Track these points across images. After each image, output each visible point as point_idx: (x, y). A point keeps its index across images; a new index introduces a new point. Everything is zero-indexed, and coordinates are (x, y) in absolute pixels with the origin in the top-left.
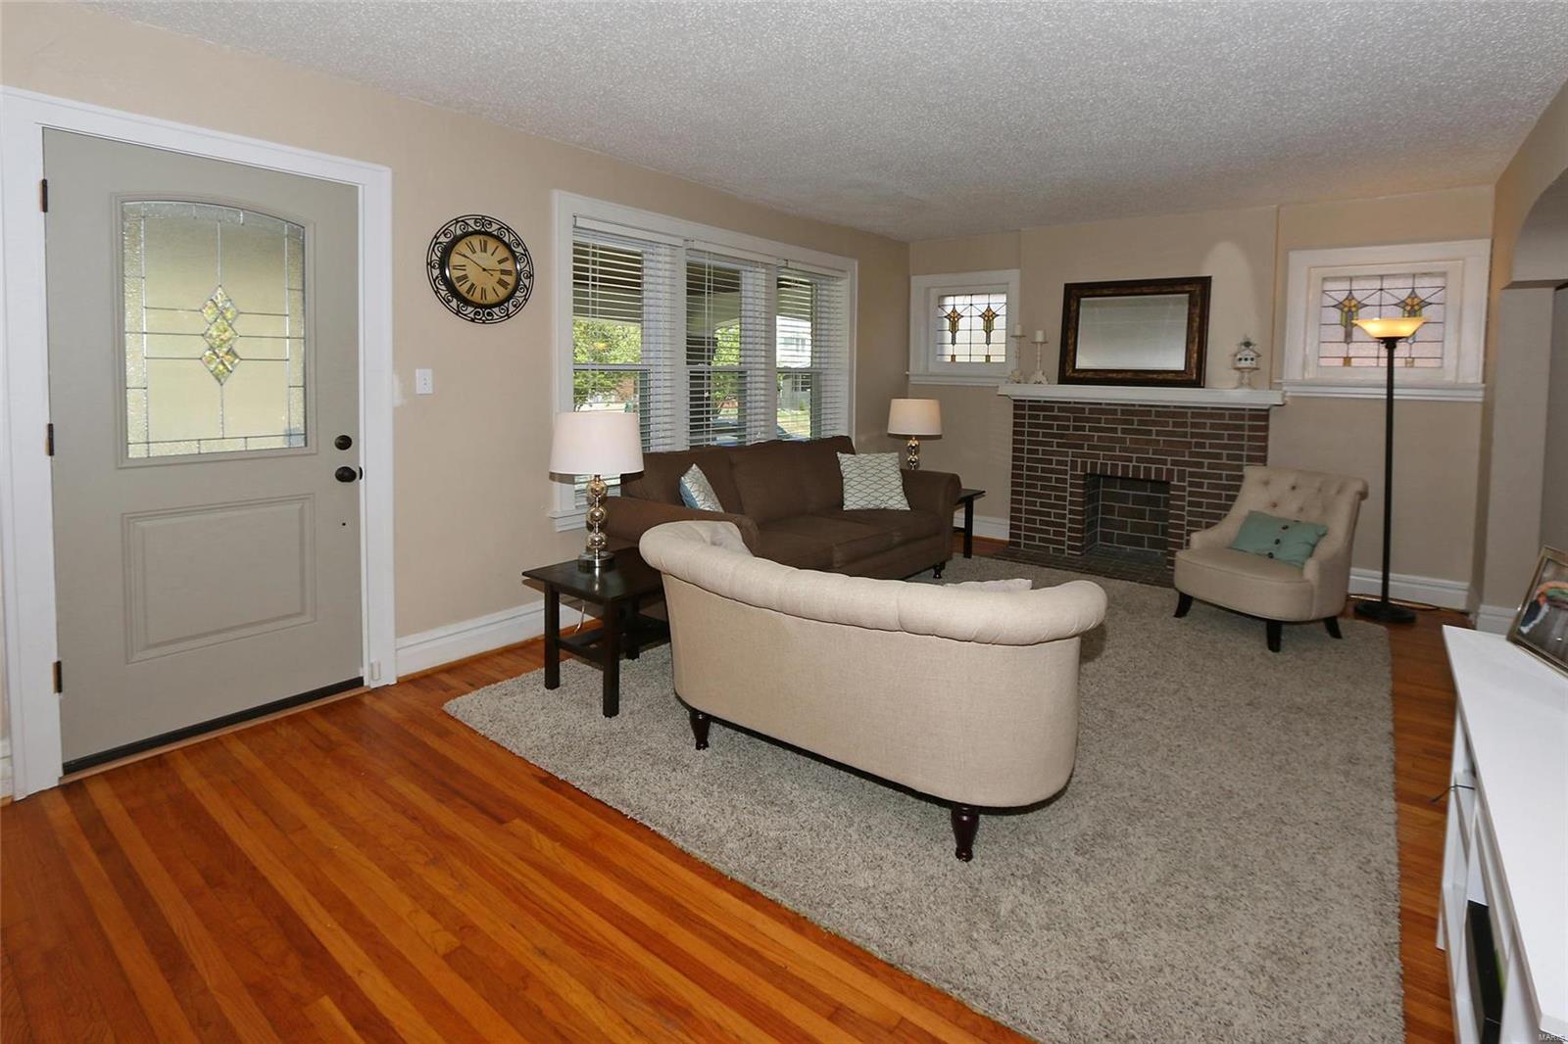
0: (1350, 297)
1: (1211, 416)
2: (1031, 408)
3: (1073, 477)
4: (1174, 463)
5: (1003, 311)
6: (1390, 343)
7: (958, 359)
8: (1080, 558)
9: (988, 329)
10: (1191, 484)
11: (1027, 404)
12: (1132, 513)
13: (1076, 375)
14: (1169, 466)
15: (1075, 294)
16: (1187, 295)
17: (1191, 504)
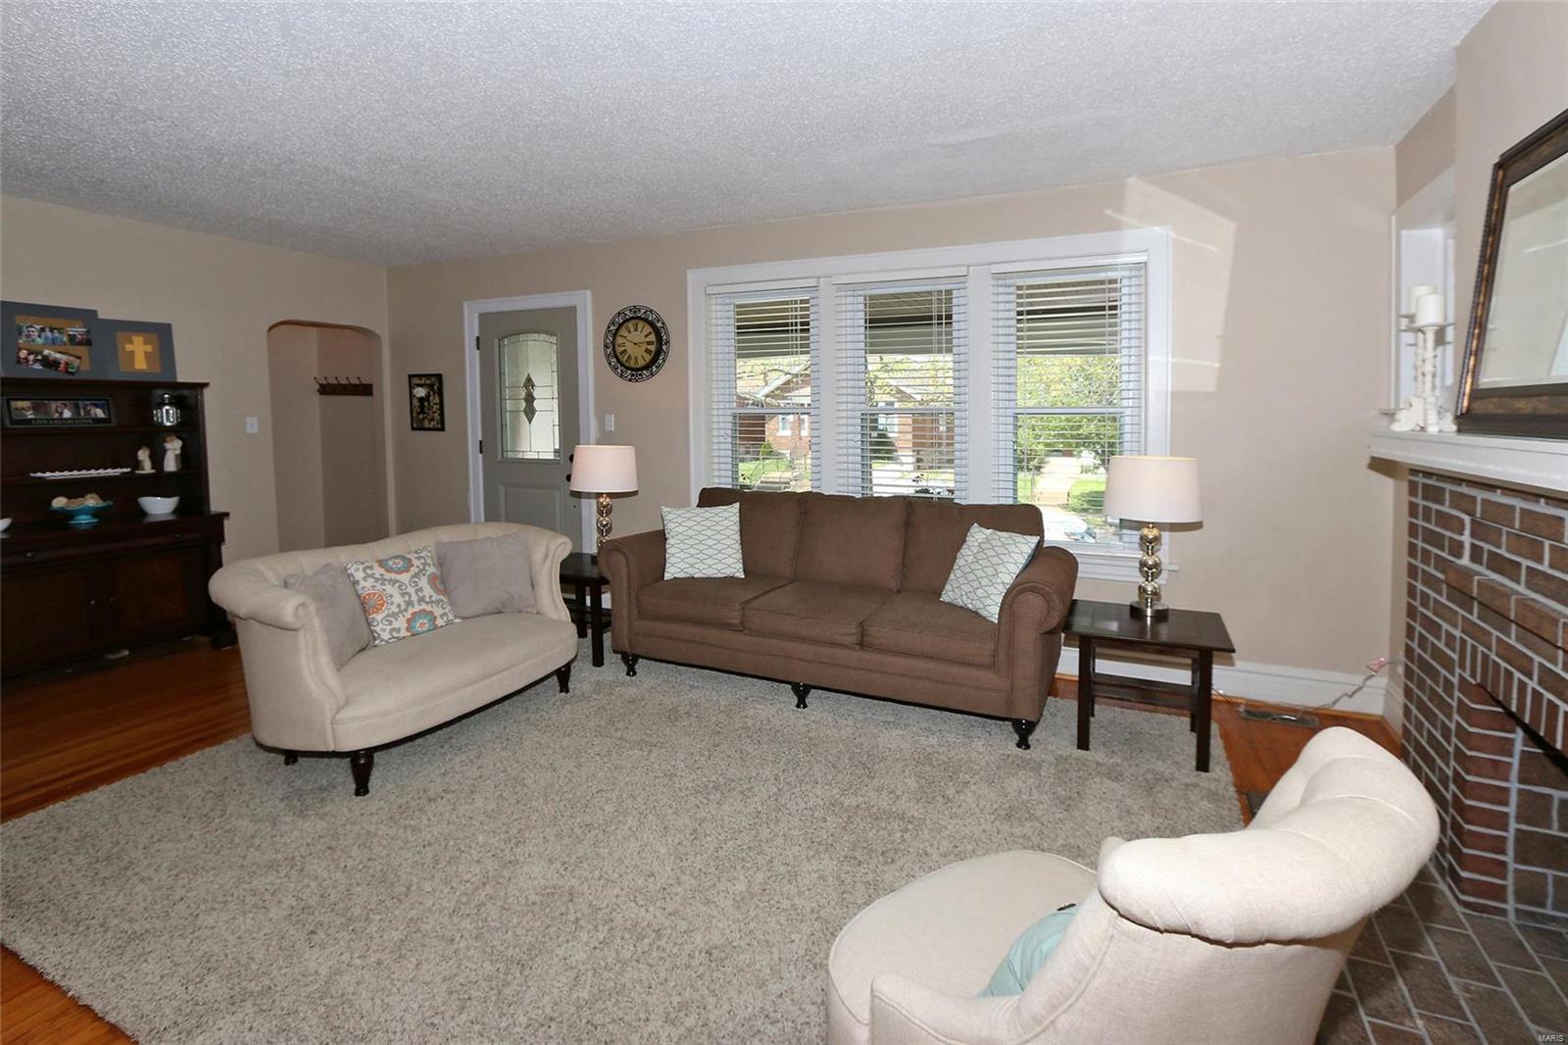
11: (1420, 480)
13: (1475, 405)
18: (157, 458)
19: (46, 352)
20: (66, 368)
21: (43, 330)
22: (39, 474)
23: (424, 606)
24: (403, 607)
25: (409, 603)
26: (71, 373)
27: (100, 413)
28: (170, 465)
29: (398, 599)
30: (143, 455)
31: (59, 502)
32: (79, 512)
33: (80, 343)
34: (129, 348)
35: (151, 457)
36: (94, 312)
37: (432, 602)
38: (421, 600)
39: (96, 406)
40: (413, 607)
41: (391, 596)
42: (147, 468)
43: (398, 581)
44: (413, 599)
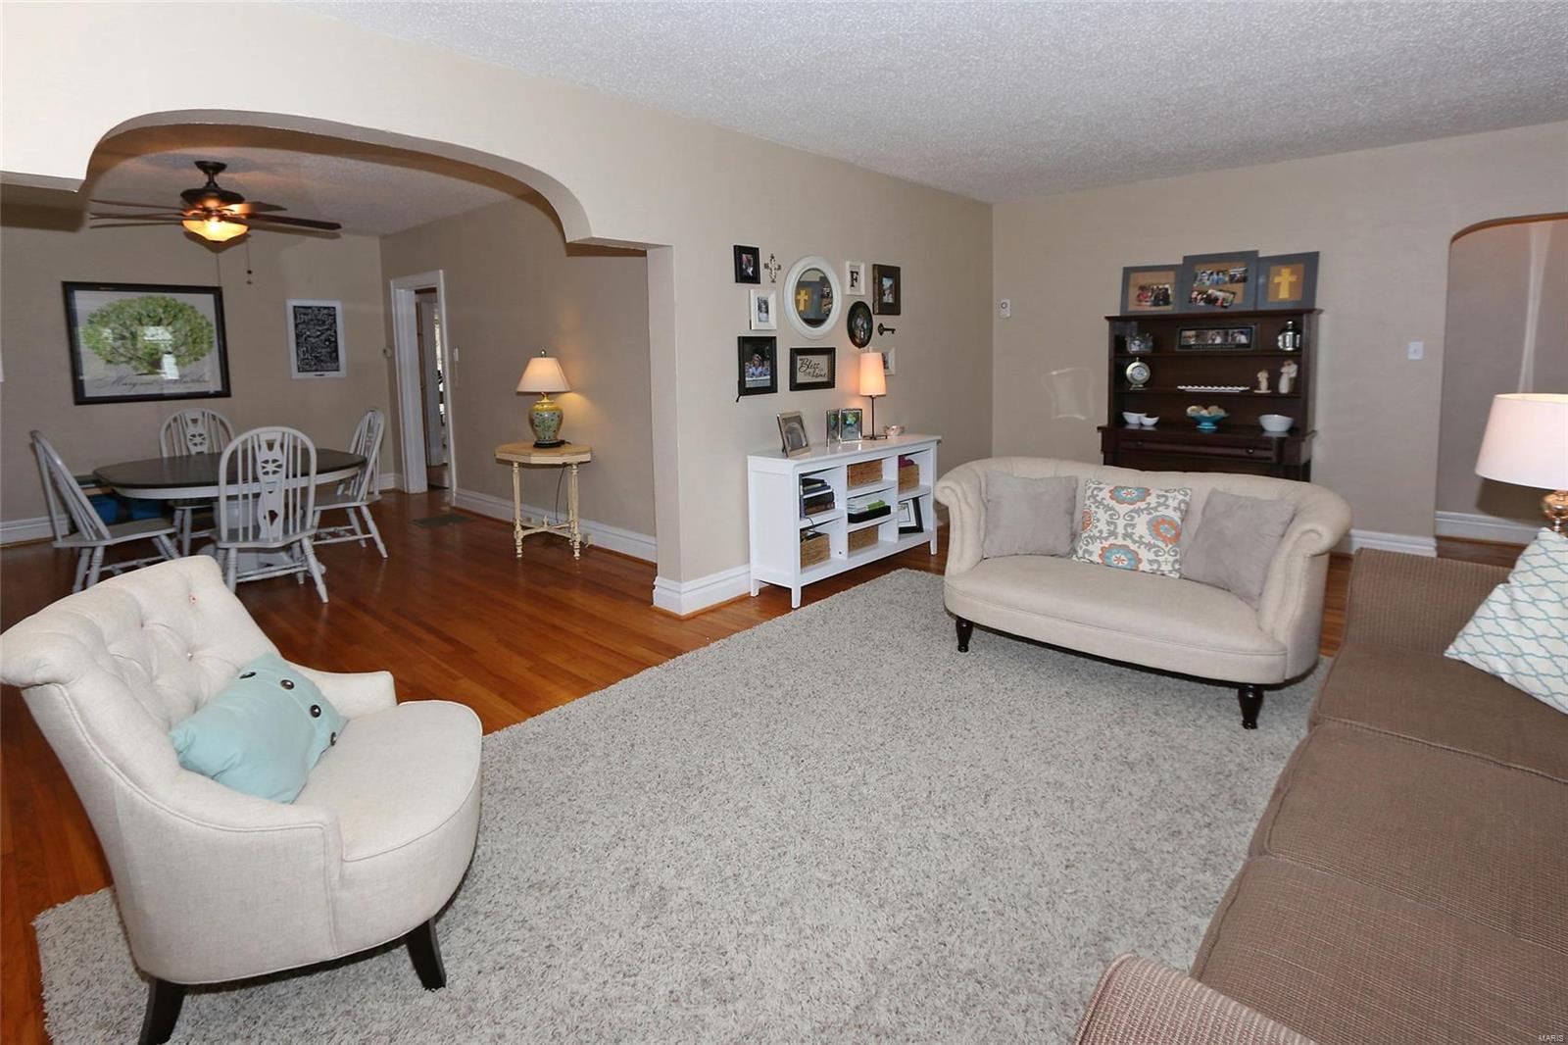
18: (1273, 382)
19: (1210, 292)
20: (1222, 303)
21: (1212, 274)
22: (1184, 387)
23: (1128, 542)
24: (1105, 535)
25: (1113, 534)
26: (1226, 307)
27: (1243, 339)
28: (1284, 387)
29: (1103, 526)
30: (1263, 377)
31: (1192, 410)
32: (1206, 419)
33: (1238, 281)
34: (1277, 280)
35: (1269, 379)
36: (1256, 253)
37: (1142, 543)
38: (1126, 535)
39: (1242, 333)
40: (1116, 539)
41: (1098, 521)
42: (1264, 388)
43: (1112, 509)
44: (1118, 531)
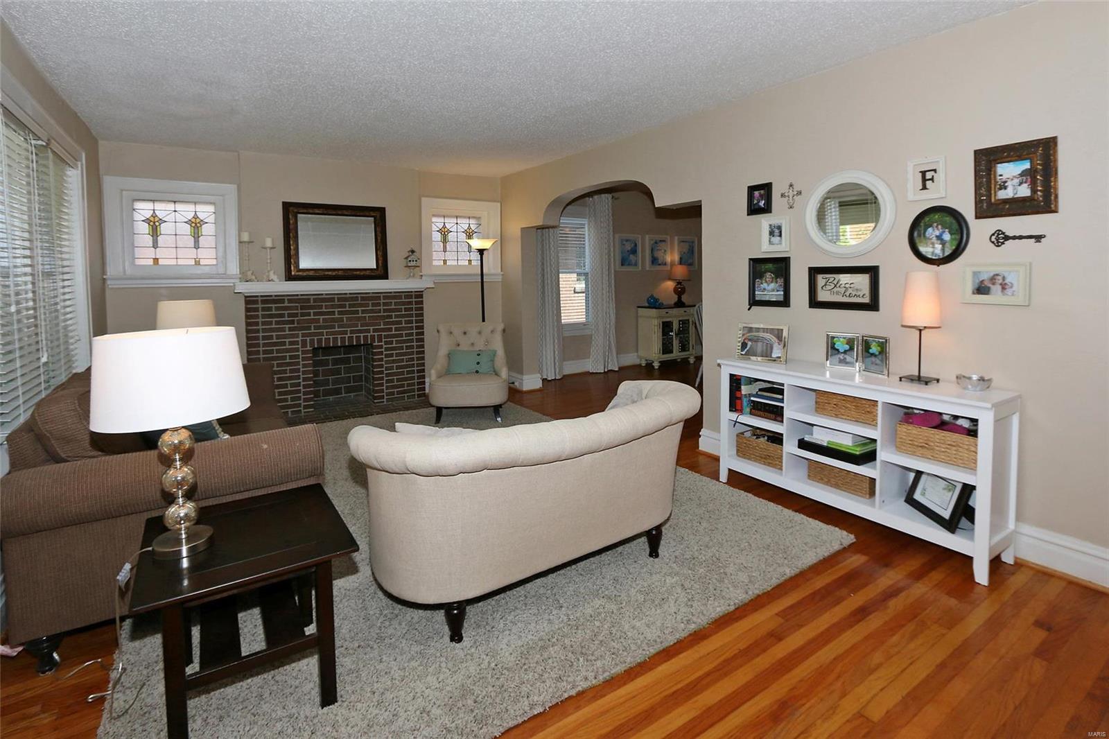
0: (444, 227)
1: (394, 297)
2: (264, 302)
3: (303, 352)
4: (375, 331)
5: (211, 219)
6: (481, 252)
7: (161, 262)
8: (314, 413)
9: (196, 236)
10: (386, 343)
11: (260, 299)
12: (333, 372)
13: (300, 273)
14: (372, 333)
15: (291, 211)
16: (373, 218)
17: (387, 356)
